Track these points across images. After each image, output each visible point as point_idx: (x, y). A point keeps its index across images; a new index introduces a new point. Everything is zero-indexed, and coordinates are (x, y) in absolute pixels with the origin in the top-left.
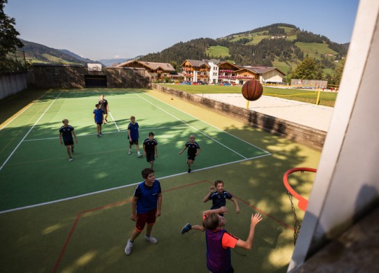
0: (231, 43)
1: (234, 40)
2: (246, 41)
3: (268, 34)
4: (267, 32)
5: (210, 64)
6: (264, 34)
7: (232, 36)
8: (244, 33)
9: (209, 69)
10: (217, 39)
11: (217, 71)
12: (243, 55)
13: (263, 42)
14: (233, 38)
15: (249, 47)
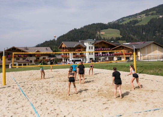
0: (122, 26)
1: (124, 23)
2: (136, 22)
3: (156, 14)
4: (155, 12)
5: (85, 44)
6: (152, 14)
7: (123, 19)
8: (133, 15)
9: (85, 49)
10: (109, 23)
11: (93, 50)
12: (134, 35)
13: (151, 21)
14: (123, 21)
15: (139, 27)
